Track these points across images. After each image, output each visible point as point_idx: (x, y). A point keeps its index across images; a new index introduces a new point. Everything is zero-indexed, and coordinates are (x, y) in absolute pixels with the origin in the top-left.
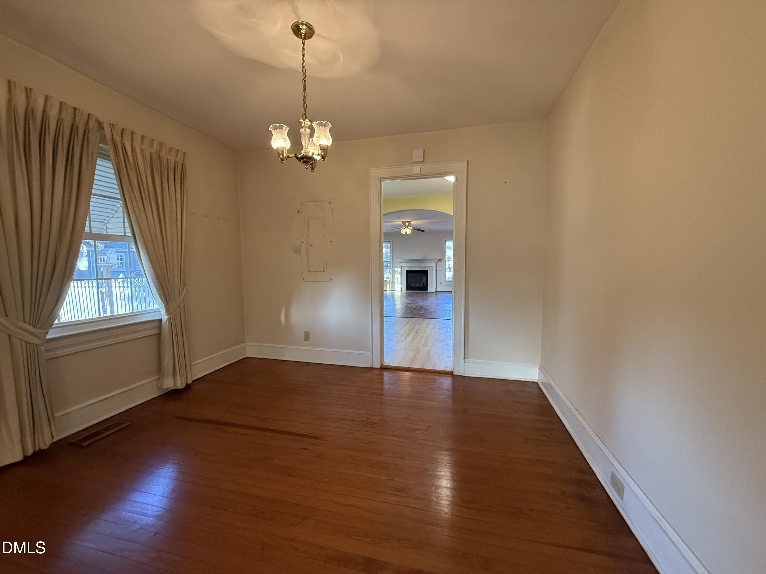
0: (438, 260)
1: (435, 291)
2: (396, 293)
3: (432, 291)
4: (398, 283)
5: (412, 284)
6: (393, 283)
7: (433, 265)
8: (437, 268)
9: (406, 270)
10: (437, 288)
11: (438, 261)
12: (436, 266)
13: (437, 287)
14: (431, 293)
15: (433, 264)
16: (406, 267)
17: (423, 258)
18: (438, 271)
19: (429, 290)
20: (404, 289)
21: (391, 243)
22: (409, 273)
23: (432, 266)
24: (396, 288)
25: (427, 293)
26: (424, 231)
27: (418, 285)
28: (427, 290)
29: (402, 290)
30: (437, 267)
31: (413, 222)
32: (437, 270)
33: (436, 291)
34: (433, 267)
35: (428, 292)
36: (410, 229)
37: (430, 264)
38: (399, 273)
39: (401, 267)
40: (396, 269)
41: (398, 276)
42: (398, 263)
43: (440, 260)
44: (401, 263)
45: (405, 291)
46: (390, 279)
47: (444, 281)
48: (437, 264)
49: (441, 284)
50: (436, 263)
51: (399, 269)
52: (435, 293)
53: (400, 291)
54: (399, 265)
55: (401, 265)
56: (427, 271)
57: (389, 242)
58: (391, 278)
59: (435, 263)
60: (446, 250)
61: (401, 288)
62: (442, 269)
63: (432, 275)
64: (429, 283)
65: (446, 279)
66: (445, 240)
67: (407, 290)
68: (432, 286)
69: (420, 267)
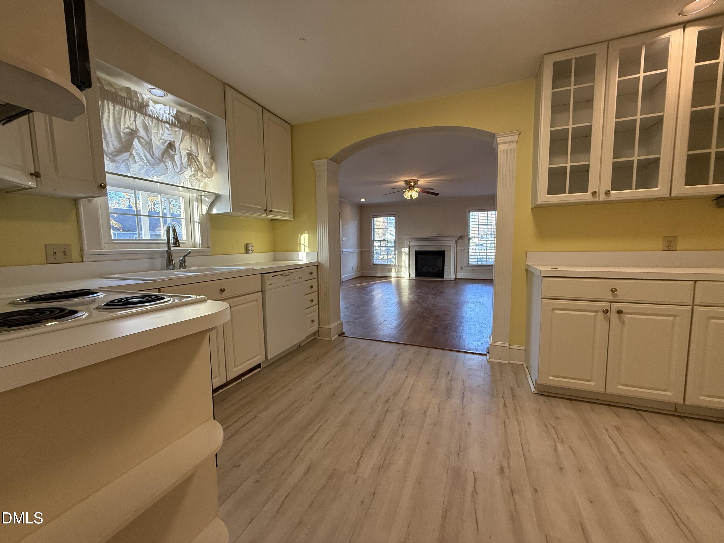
0: (458, 237)
1: (454, 277)
2: (403, 281)
3: (450, 278)
4: (405, 267)
5: (423, 269)
6: (399, 267)
7: (452, 244)
8: (457, 248)
9: (416, 251)
10: (457, 274)
12: (456, 245)
13: (456, 273)
14: (450, 281)
15: (452, 243)
16: (416, 247)
17: (438, 235)
18: (458, 252)
19: (446, 276)
20: (413, 275)
21: (397, 215)
22: (419, 254)
23: (451, 245)
24: (402, 273)
25: (443, 281)
26: (438, 194)
27: (431, 270)
28: (443, 276)
29: (411, 276)
30: (457, 247)
31: (422, 182)
32: (457, 250)
33: (456, 279)
35: (445, 279)
36: (416, 191)
37: (447, 243)
38: (407, 254)
39: (409, 246)
40: (403, 249)
41: (405, 259)
42: (406, 242)
43: (461, 237)
44: (409, 241)
45: (414, 278)
46: (396, 263)
47: (467, 265)
48: (456, 243)
49: (462, 268)
50: (456, 241)
51: (407, 250)
52: (454, 281)
53: (407, 278)
54: (406, 244)
55: (409, 244)
56: (444, 251)
57: (394, 215)
58: (397, 261)
59: (454, 242)
60: (470, 224)
61: (410, 274)
62: (465, 249)
63: (451, 257)
64: (447, 268)
65: (470, 263)
66: (469, 211)
67: (418, 277)
68: (450, 272)
69: (434, 246)
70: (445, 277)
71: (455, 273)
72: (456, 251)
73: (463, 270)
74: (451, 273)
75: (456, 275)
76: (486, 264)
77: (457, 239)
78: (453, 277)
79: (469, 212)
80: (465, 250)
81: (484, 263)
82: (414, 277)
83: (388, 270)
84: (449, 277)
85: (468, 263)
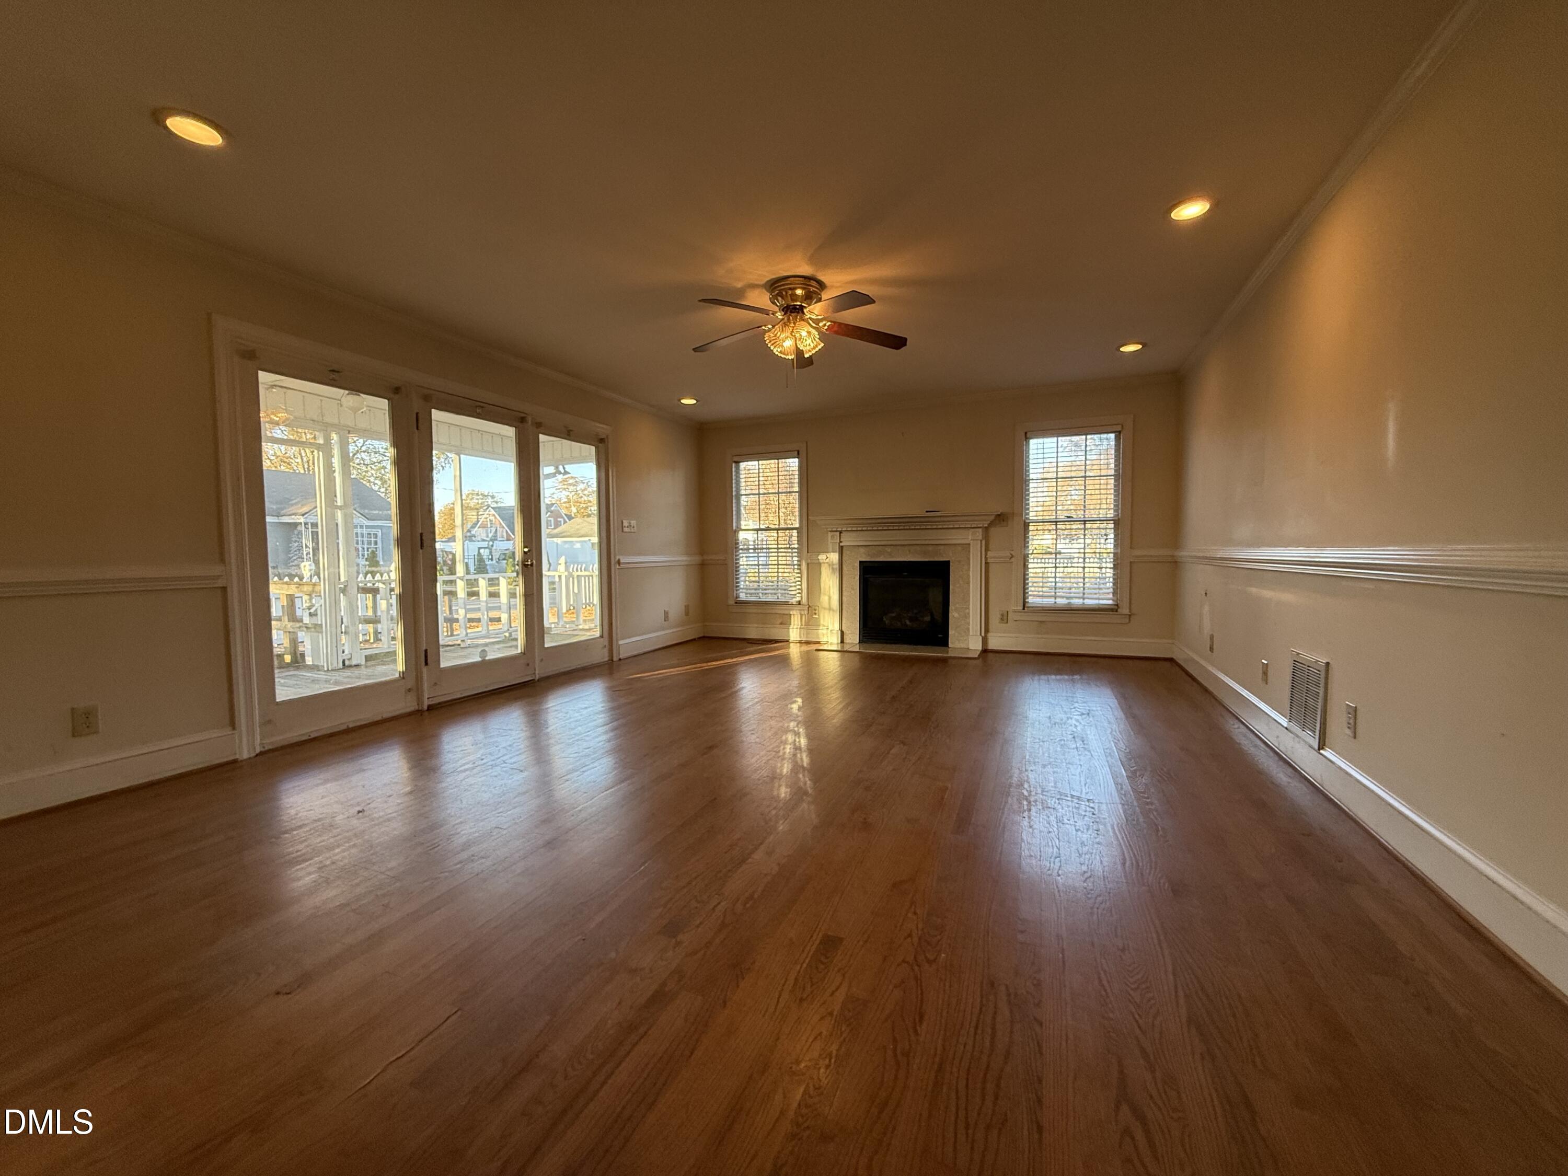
0: (992, 518)
1: (979, 647)
2: (822, 655)
3: (968, 650)
4: (830, 611)
5: (885, 619)
6: (811, 610)
7: (973, 538)
8: (991, 555)
9: (861, 562)
10: (989, 635)
11: (991, 524)
12: (984, 542)
13: (987, 631)
14: (964, 661)
15: (970, 537)
16: (862, 550)
17: (927, 512)
18: (992, 568)
19: (955, 642)
20: (853, 638)
21: (803, 453)
22: (869, 571)
23: (969, 544)
24: (822, 631)
25: (944, 661)
27: (908, 622)
28: (943, 642)
29: (847, 640)
30: (987, 550)
32: (989, 560)
33: (985, 651)
34: (971, 546)
35: (951, 654)
37: (958, 537)
38: (834, 571)
39: (842, 547)
40: (822, 557)
41: (829, 583)
42: (830, 534)
43: (1001, 519)
44: (841, 532)
45: (857, 649)
46: (802, 597)
47: (1021, 608)
48: (986, 537)
49: (1004, 618)
50: (986, 529)
51: (834, 557)
52: (979, 662)
53: (835, 648)
54: (832, 540)
55: (841, 542)
56: (947, 564)
57: (797, 453)
58: (805, 593)
59: (979, 533)
60: (1029, 476)
61: (842, 633)
62: (1012, 556)
63: (968, 583)
64: (956, 615)
65: (1031, 600)
66: (1026, 433)
67: (865, 642)
68: (968, 629)
69: (918, 548)
70: (950, 645)
71: (983, 634)
72: (987, 563)
73: (1007, 622)
74: (971, 633)
75: (985, 640)
76: (1084, 603)
77: (989, 525)
78: (975, 645)
79: (1027, 438)
80: (1013, 560)
81: (1077, 602)
82: (855, 645)
83: (780, 621)
84: (963, 646)
85: (1025, 603)
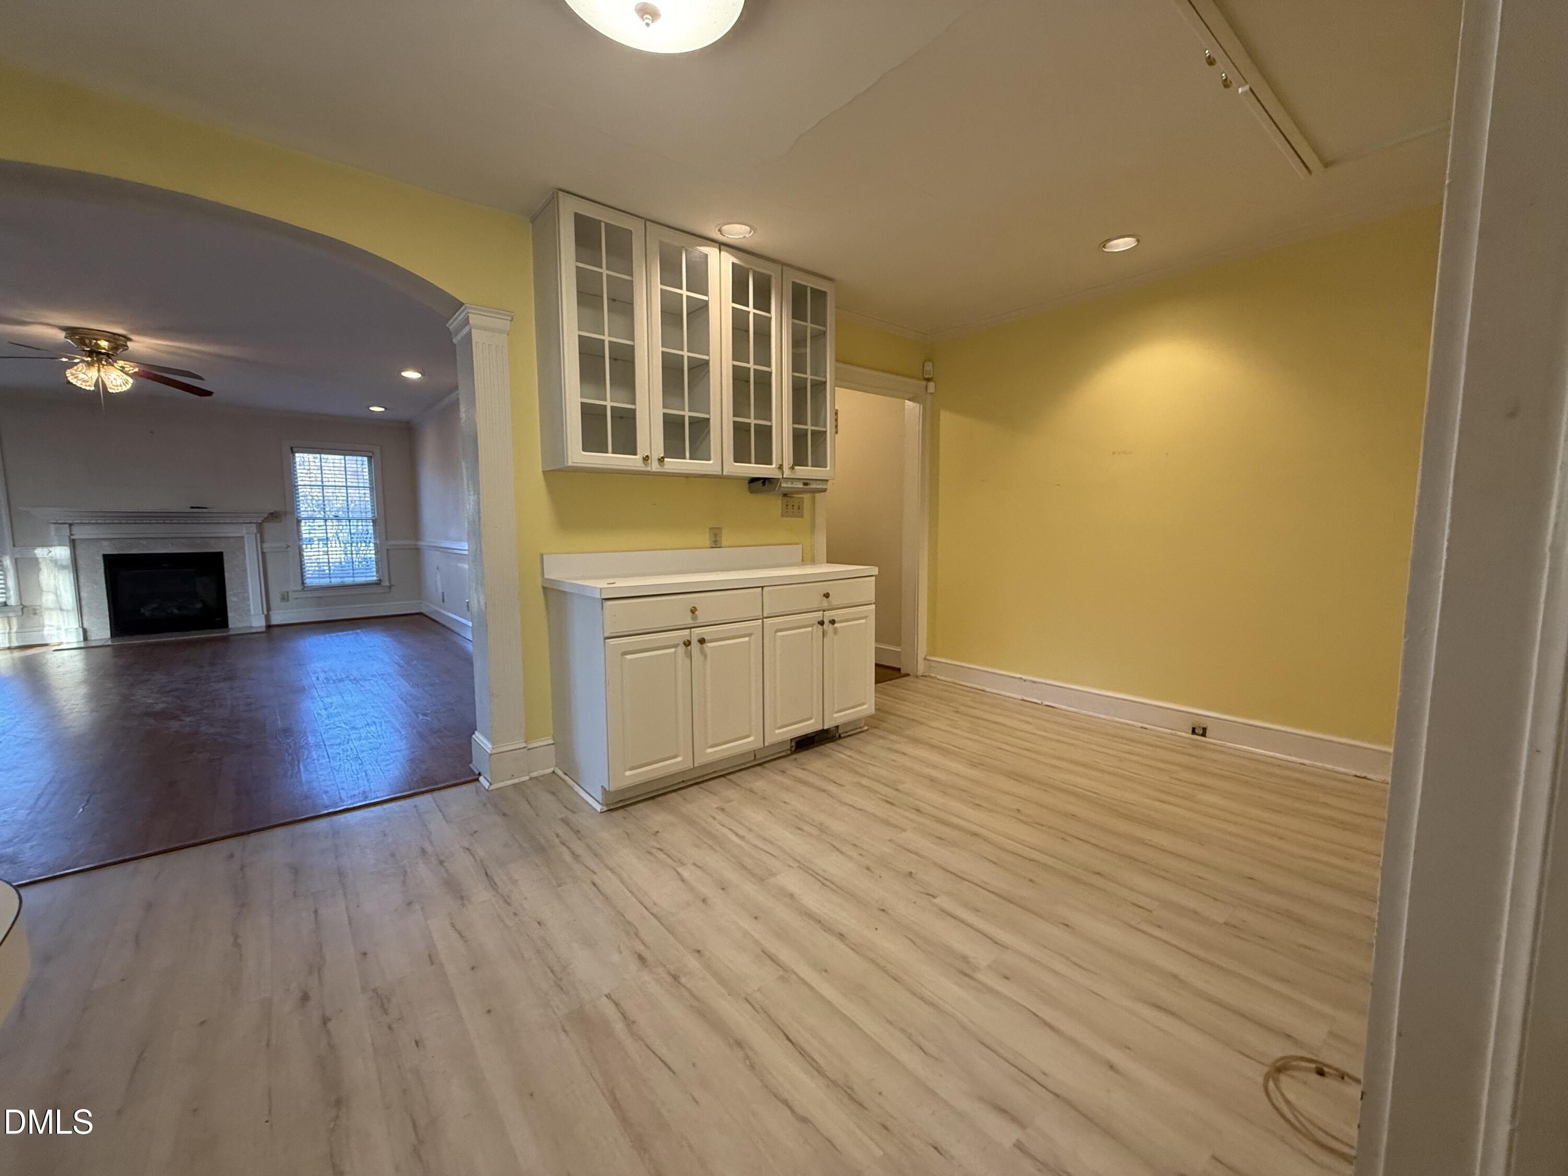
0: (266, 515)
1: (262, 623)
2: (54, 656)
3: (251, 627)
4: (61, 610)
5: (142, 611)
6: (29, 610)
7: (248, 534)
8: (265, 545)
10: (271, 613)
11: (266, 520)
12: (258, 535)
13: (269, 609)
14: (249, 636)
15: (244, 532)
16: (105, 543)
17: (192, 508)
18: (269, 558)
19: (235, 622)
20: (101, 631)
22: (121, 565)
23: (243, 537)
24: (48, 631)
25: (226, 639)
26: (209, 393)
27: (176, 611)
28: (223, 623)
29: (93, 636)
30: (262, 541)
31: (141, 344)
32: (265, 550)
33: (269, 627)
34: (246, 539)
35: (231, 633)
36: (122, 369)
37: (230, 531)
38: (62, 567)
39: (73, 541)
40: (40, 552)
41: (56, 582)
42: (54, 526)
43: (274, 516)
44: (71, 525)
45: (109, 643)
47: (300, 588)
48: (261, 531)
49: (285, 598)
50: (260, 526)
51: (60, 552)
52: (264, 634)
53: (75, 646)
54: (57, 533)
55: (72, 535)
56: (220, 555)
59: (253, 529)
60: (297, 482)
61: (84, 630)
62: (288, 547)
63: (245, 570)
64: (234, 599)
65: (308, 581)
66: (292, 448)
67: (119, 636)
68: (249, 610)
69: (183, 541)
70: (230, 626)
71: (265, 613)
72: (263, 553)
73: (288, 601)
74: (252, 612)
75: (267, 617)
76: (354, 581)
77: (263, 521)
78: (258, 623)
79: (293, 452)
80: (289, 549)
81: (349, 580)
82: (107, 640)
84: (246, 624)
85: (303, 583)
